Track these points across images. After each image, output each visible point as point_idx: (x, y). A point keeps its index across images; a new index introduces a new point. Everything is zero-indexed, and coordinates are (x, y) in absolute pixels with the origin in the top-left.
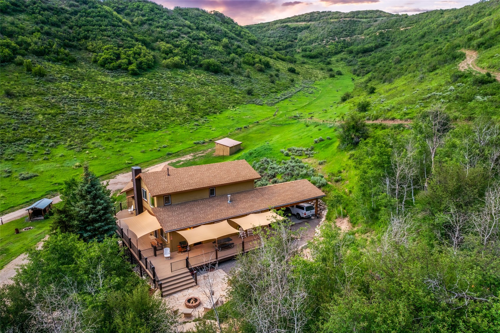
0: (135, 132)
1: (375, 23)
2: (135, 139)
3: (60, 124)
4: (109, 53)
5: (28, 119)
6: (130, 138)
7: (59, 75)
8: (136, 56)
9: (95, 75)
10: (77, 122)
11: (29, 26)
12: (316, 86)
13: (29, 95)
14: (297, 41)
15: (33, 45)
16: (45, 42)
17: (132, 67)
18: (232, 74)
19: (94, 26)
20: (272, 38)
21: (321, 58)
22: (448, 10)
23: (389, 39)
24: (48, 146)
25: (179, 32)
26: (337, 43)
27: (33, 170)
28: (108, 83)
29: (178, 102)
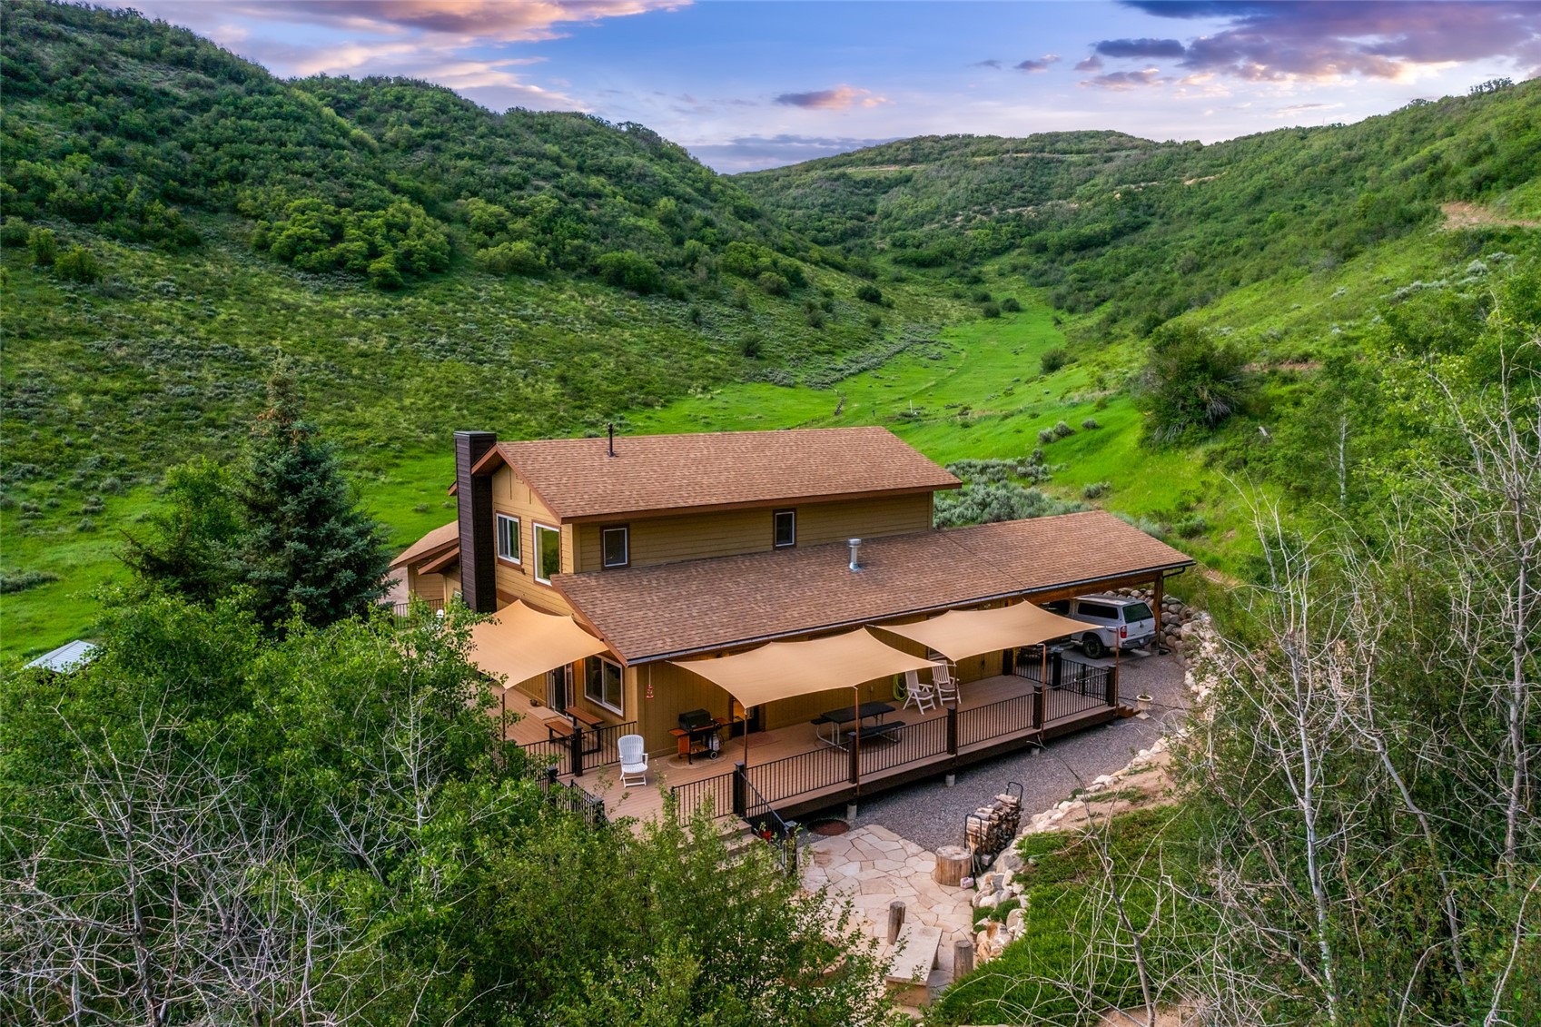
0: (392, 454)
1: (1107, 165)
2: (393, 472)
3: (140, 424)
4: (306, 221)
5: (32, 406)
6: (377, 470)
7: (145, 280)
8: (394, 233)
9: (261, 284)
10: (197, 418)
11: (53, 135)
12: (947, 341)
13: (39, 332)
14: (876, 218)
15: (62, 188)
16: (105, 182)
17: (383, 264)
18: (693, 297)
19: (260, 143)
20: (800, 208)
21: (950, 264)
22: (1318, 128)
23: (1152, 210)
24: (95, 488)
25: (526, 173)
26: (998, 222)
27: (38, 561)
28: (302, 310)
29: (531, 371)
